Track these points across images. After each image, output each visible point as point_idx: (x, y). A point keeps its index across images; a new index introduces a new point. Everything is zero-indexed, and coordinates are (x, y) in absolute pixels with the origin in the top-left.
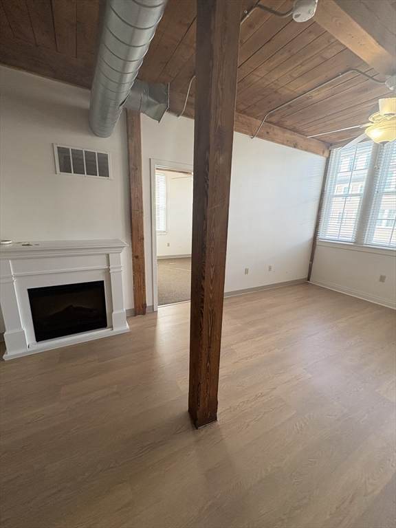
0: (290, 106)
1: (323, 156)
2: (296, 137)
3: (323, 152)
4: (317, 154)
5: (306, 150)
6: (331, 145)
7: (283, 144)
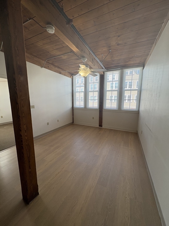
0: (55, 59)
1: (70, 78)
2: (60, 70)
3: (71, 77)
4: (68, 77)
5: (64, 75)
6: (73, 74)
7: (55, 72)
